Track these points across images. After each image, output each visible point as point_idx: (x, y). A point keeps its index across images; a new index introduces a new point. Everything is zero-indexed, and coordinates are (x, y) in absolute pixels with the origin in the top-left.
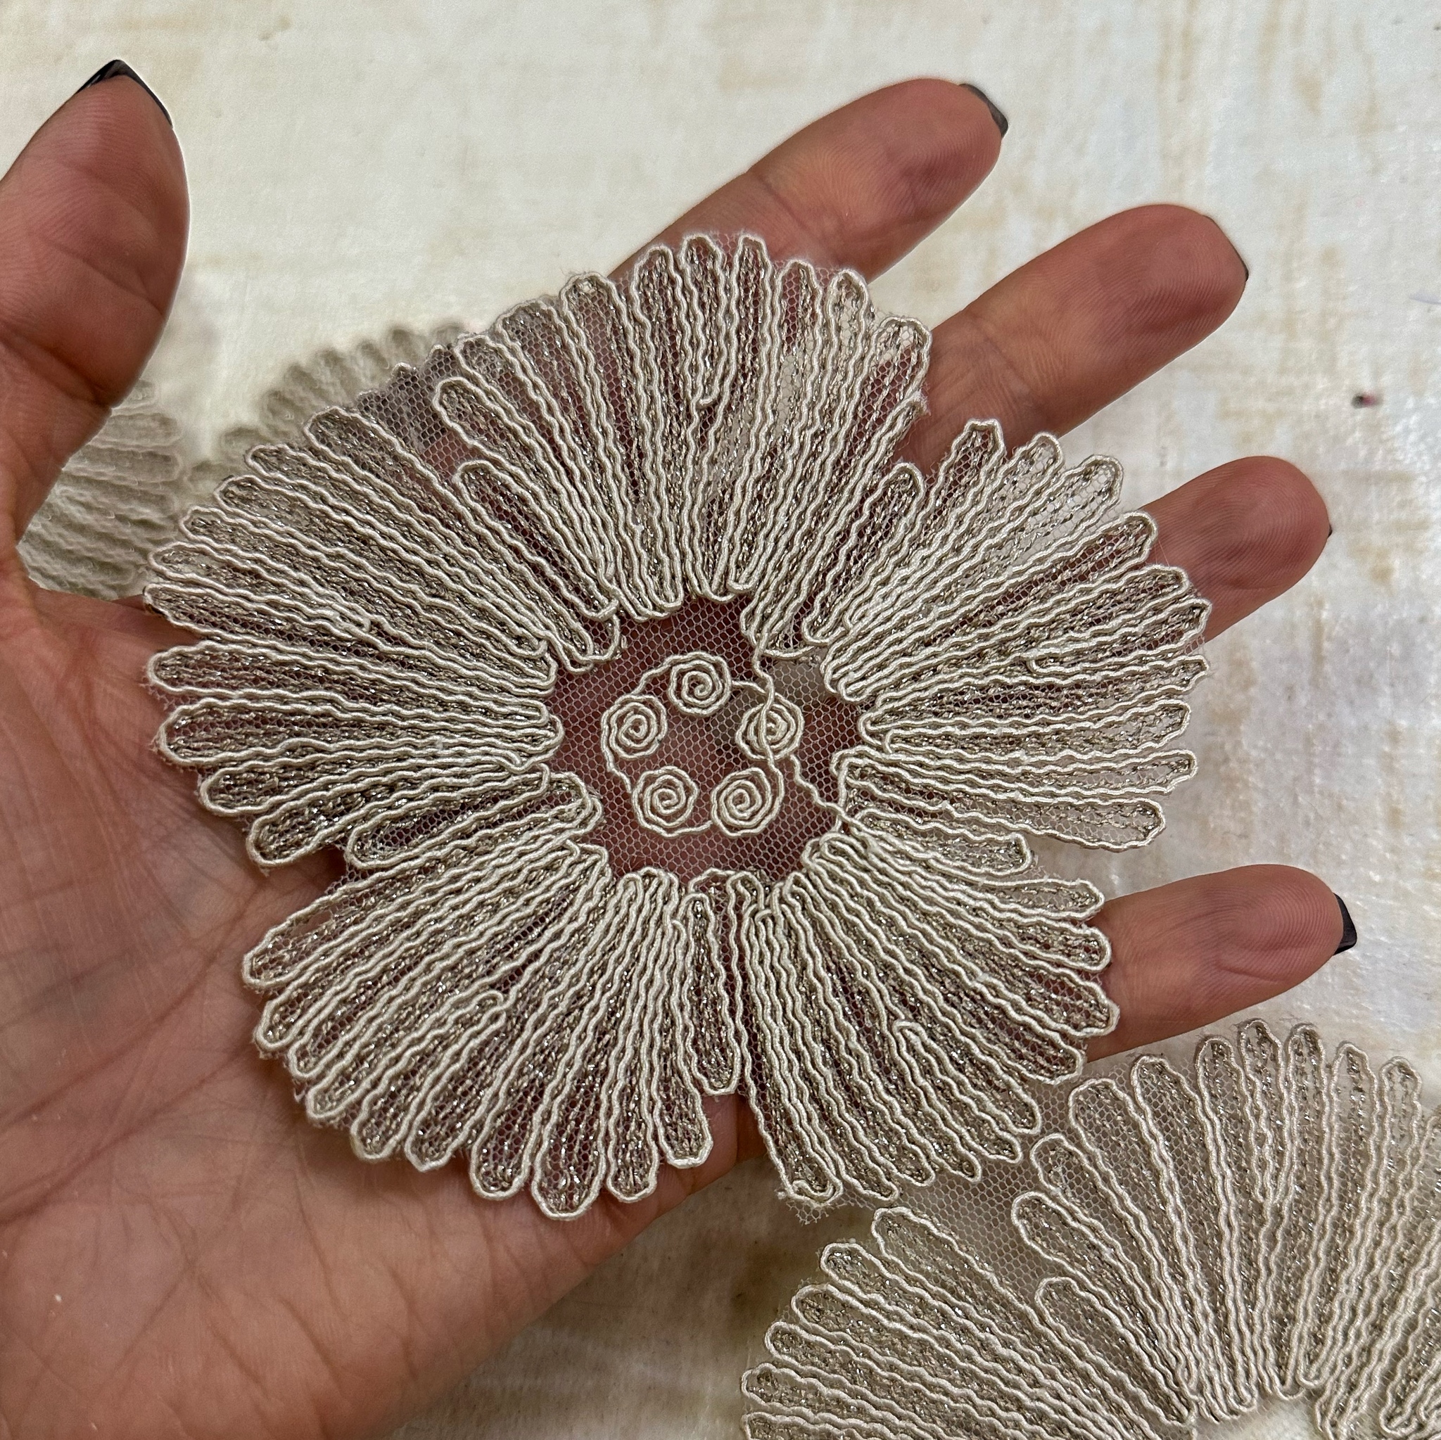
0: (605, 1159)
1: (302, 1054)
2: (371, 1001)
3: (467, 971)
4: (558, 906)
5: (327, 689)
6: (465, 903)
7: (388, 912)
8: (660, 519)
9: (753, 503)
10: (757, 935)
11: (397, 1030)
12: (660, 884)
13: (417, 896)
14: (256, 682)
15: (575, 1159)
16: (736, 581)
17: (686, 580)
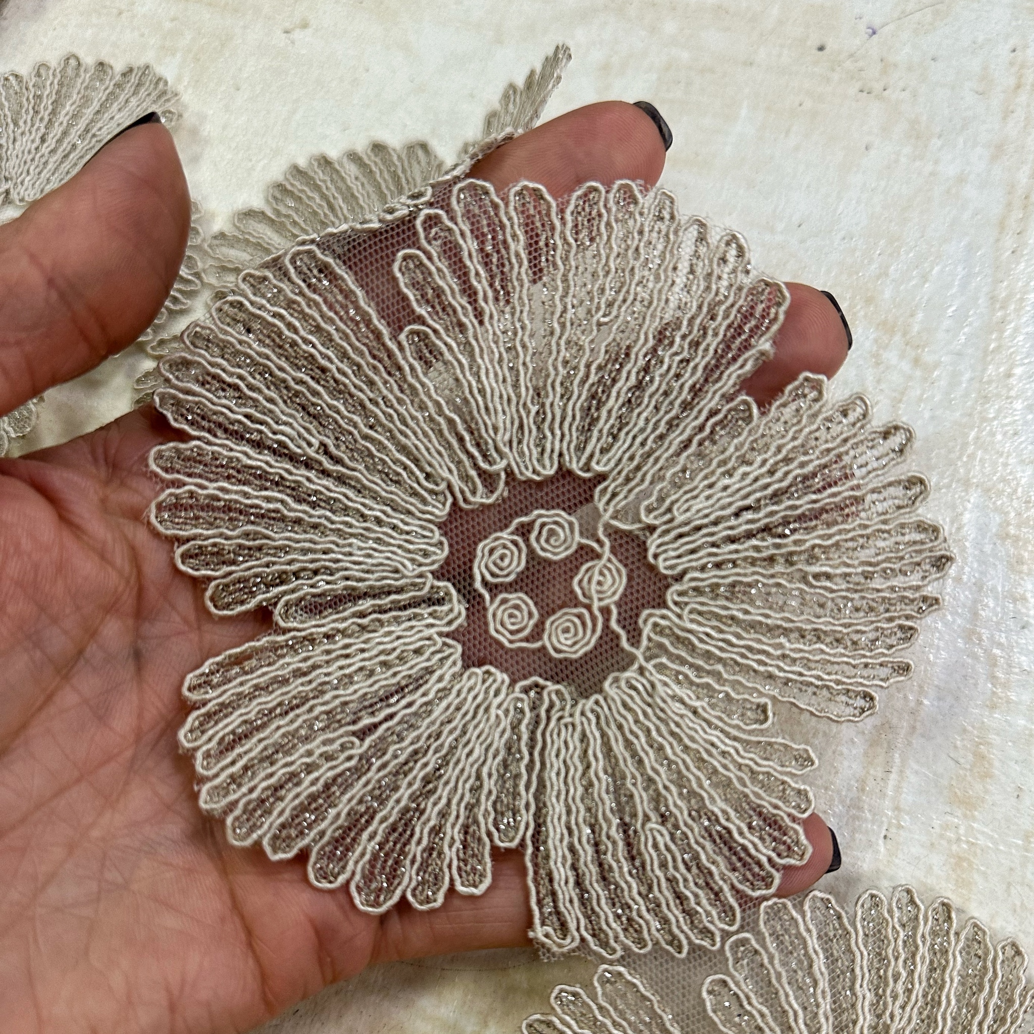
0: (409, 875)
1: (207, 755)
2: (264, 726)
3: (338, 717)
4: (418, 681)
5: (279, 491)
6: (350, 665)
7: (293, 661)
8: (552, 405)
9: (623, 405)
10: (559, 735)
11: (277, 752)
12: (494, 681)
13: (317, 654)
14: (228, 478)
15: (388, 869)
16: (598, 463)
17: (561, 455)
